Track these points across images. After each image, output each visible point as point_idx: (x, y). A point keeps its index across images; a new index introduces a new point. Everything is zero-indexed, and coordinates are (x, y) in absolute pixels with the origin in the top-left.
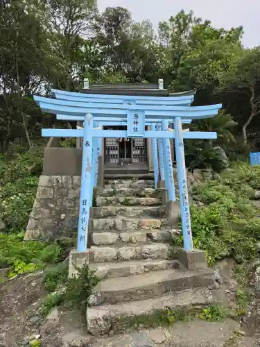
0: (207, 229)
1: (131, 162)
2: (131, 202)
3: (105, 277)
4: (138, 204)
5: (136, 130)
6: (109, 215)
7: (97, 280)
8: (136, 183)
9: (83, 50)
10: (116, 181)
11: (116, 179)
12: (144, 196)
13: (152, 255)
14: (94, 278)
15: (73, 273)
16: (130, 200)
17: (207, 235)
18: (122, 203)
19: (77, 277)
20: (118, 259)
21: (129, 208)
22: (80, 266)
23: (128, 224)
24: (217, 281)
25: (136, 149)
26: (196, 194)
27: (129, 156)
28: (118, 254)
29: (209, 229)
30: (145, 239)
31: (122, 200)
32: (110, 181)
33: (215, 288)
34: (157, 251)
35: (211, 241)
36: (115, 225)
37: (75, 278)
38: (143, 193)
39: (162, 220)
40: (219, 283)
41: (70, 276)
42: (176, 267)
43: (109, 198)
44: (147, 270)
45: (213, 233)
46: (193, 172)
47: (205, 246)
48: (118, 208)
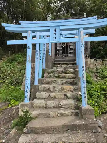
0: (99, 94)
1: (68, 56)
2: (61, 76)
3: (36, 117)
4: (64, 77)
5: (55, 38)
6: (48, 83)
7: (32, 119)
8: (68, 66)
9: (53, 6)
10: (59, 65)
11: (59, 64)
12: (68, 73)
13: (65, 106)
14: (30, 117)
15: (21, 113)
16: (60, 75)
17: (98, 97)
18: (56, 77)
19: (23, 115)
20: (46, 107)
21: (59, 80)
22: (24, 110)
23: (56, 88)
24: (100, 127)
25: (71, 50)
26: (97, 73)
27: (67, 53)
28: (46, 104)
29: (101, 94)
30: (63, 97)
31: (56, 75)
32: (56, 65)
33: (98, 132)
34: (68, 104)
35: (100, 101)
36: (49, 88)
37: (22, 115)
38: (68, 72)
39: (75, 87)
40: (101, 129)
41: (20, 114)
42: (77, 114)
43: (50, 74)
44: (59, 115)
45: (102, 97)
46: (97, 61)
47: (96, 104)
48: (53, 79)
